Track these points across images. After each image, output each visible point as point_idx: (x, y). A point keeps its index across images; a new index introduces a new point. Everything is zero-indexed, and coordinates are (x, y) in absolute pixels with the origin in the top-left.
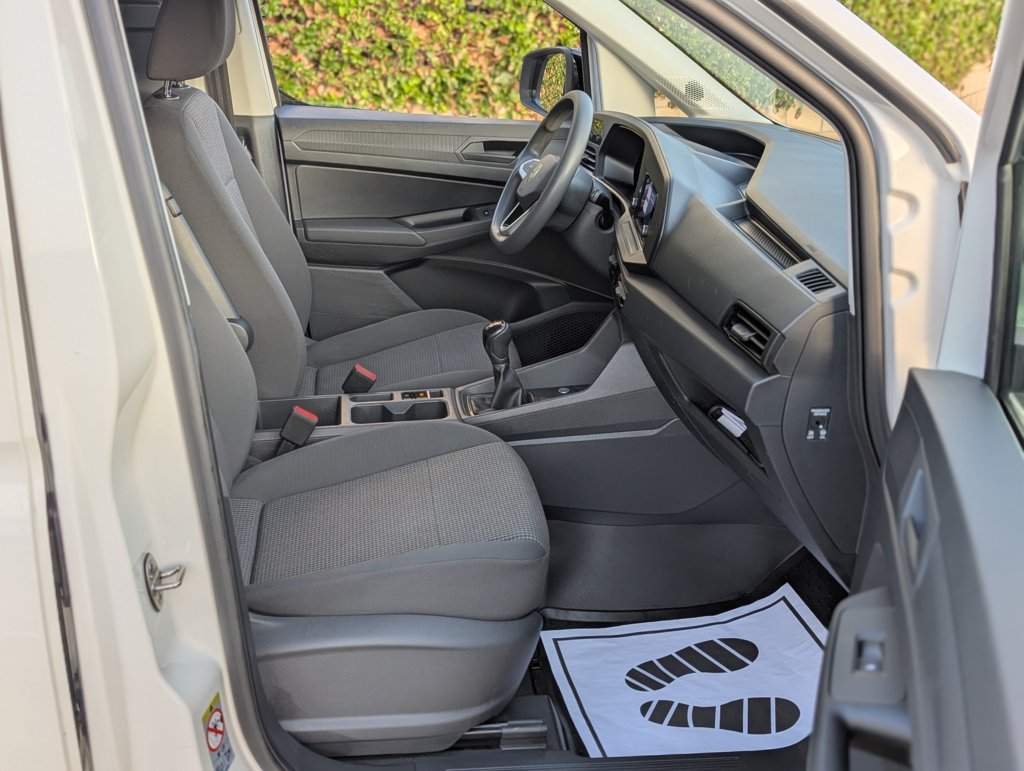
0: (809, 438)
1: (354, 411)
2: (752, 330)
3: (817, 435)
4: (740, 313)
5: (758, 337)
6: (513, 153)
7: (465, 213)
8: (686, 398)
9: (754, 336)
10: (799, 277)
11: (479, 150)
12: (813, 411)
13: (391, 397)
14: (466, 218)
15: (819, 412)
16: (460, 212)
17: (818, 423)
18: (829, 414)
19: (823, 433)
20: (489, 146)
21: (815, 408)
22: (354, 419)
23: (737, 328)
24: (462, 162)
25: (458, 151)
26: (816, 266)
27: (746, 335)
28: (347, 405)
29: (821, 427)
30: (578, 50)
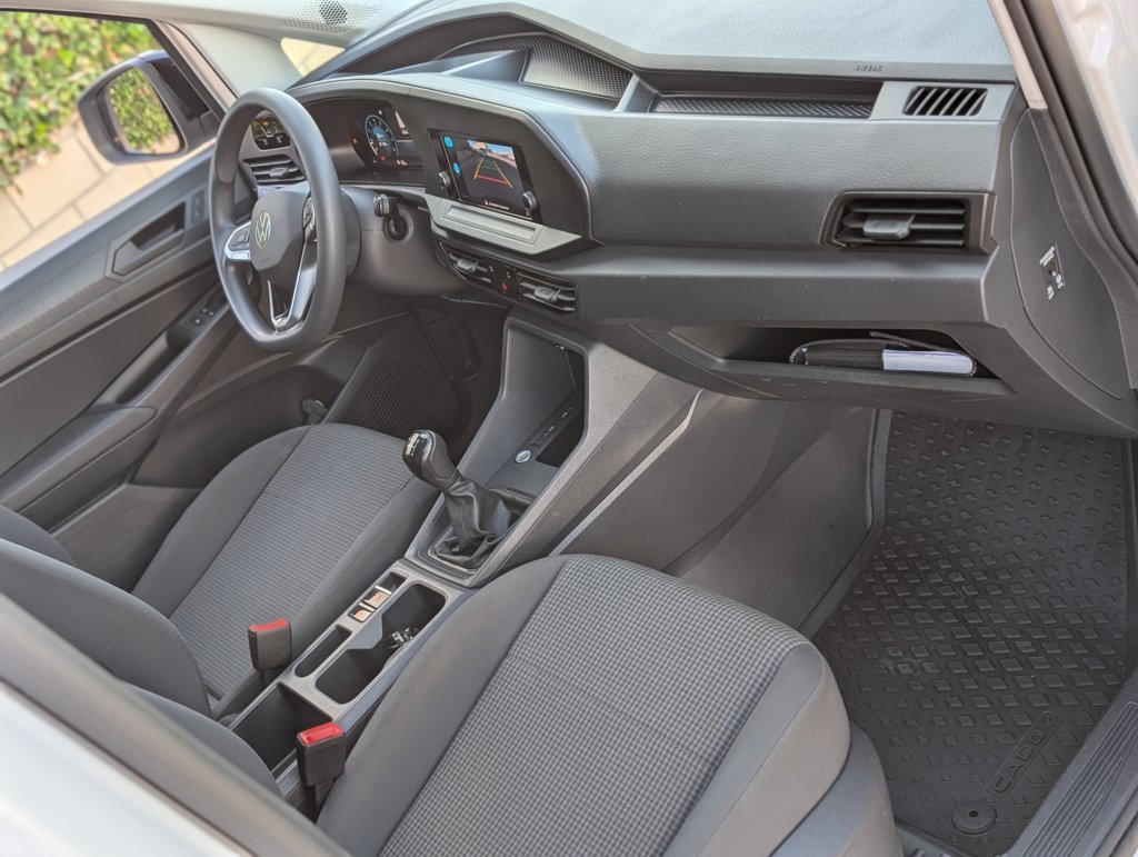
0: (1050, 298)
1: (320, 685)
2: (904, 217)
3: (1055, 285)
4: (859, 205)
5: (920, 219)
6: (172, 228)
7: (169, 339)
8: (720, 361)
9: (914, 222)
10: (910, 112)
11: (131, 255)
12: (1041, 261)
13: (343, 633)
14: (176, 347)
15: (1046, 259)
16: (161, 344)
17: (1050, 272)
18: (1054, 252)
19: (1059, 279)
20: (140, 240)
21: (1041, 257)
22: (341, 698)
23: (870, 228)
24: (121, 283)
25: (108, 273)
26: (912, 86)
27: (901, 229)
28: (305, 687)
29: (1054, 274)
30: (160, 53)
